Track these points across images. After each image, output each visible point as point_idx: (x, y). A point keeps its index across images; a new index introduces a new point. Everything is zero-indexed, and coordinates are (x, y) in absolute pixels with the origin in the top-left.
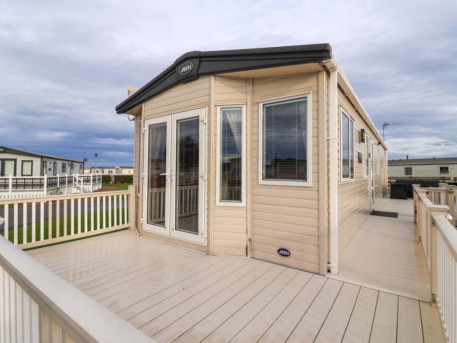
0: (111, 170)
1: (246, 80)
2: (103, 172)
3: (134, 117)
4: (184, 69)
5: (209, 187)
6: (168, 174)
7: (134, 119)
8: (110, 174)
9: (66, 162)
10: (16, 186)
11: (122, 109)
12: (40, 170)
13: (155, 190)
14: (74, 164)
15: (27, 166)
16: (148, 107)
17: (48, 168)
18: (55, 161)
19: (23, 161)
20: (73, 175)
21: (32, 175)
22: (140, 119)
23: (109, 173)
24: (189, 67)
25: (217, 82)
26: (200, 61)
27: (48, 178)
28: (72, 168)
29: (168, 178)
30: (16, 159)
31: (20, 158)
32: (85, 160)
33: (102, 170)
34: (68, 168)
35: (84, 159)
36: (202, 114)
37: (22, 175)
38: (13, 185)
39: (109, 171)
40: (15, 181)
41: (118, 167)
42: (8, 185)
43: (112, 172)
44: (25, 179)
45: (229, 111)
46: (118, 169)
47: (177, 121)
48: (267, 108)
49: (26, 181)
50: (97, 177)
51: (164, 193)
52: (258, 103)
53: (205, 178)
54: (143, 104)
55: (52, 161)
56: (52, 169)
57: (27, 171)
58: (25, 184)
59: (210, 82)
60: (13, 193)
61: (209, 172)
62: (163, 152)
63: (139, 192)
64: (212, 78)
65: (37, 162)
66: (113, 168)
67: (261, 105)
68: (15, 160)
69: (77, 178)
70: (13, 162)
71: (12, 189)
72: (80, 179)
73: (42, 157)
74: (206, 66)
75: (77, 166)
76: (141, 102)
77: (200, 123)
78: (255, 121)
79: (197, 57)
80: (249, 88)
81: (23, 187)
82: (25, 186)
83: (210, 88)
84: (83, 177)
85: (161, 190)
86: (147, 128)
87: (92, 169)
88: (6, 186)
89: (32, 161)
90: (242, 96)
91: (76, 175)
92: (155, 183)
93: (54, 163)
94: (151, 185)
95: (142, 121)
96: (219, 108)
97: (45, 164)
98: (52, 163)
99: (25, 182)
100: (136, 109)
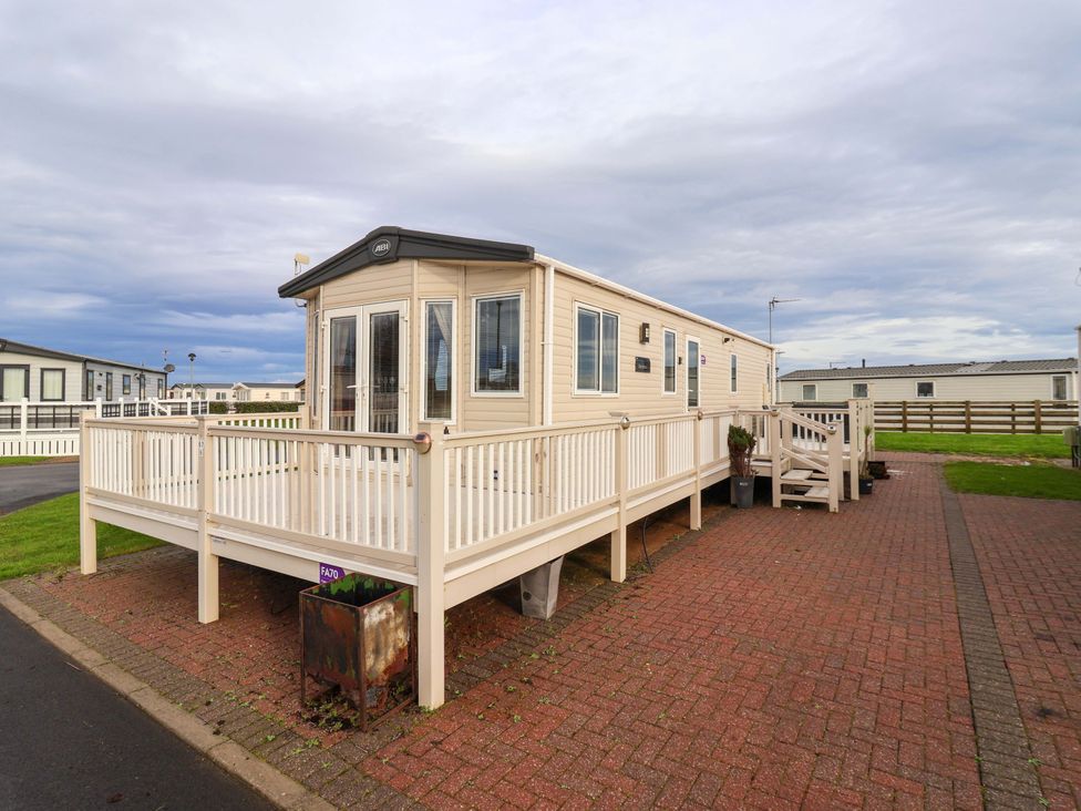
0: (221, 391)
1: (457, 267)
2: (203, 396)
3: (305, 302)
4: (379, 248)
5: (410, 401)
6: (358, 386)
7: (305, 305)
8: (221, 400)
9: (131, 373)
10: (36, 421)
11: (287, 291)
12: (80, 389)
13: (340, 414)
14: (147, 375)
15: (53, 380)
16: (328, 292)
17: (95, 386)
18: (109, 369)
19: (43, 370)
20: (149, 400)
21: (63, 400)
22: (316, 306)
23: (218, 397)
24: (386, 247)
25: (421, 268)
26: (400, 240)
27: (103, 406)
28: (142, 385)
29: (358, 392)
30: (29, 366)
31: (36, 364)
32: (169, 368)
33: (200, 390)
34: (135, 386)
35: (168, 366)
36: (403, 308)
37: (42, 400)
38: (29, 421)
39: (218, 394)
40: (34, 411)
41: (240, 384)
42: (19, 421)
43: (224, 396)
44: (54, 407)
45: (437, 306)
46: (239, 388)
47: (371, 315)
48: (482, 304)
49: (57, 411)
50: (200, 406)
51: (353, 418)
52: (470, 298)
53: (407, 390)
54: (322, 287)
55: (104, 370)
56: (104, 386)
57: (53, 390)
58: (54, 418)
59: (412, 266)
60: (30, 437)
61: (411, 383)
62: (351, 352)
63: (315, 414)
64: (415, 263)
65: (75, 372)
66: (229, 386)
67: (474, 300)
68: (27, 368)
69: (157, 407)
70: (21, 373)
71: (28, 427)
72: (163, 409)
73: (85, 361)
74: (406, 248)
75: (152, 380)
76: (319, 284)
77: (400, 320)
78: (468, 319)
79: (395, 235)
80: (460, 277)
81: (51, 424)
82: (55, 421)
83: (412, 275)
84: (169, 404)
85: (349, 414)
86: (328, 322)
87: (176, 389)
88: (14, 421)
89: (63, 370)
90: (452, 287)
91: (153, 401)
92: (340, 404)
93: (108, 373)
94: (335, 407)
95: (320, 311)
96: (423, 302)
97: (90, 375)
98: (104, 374)
99: (54, 414)
100: (309, 292)
